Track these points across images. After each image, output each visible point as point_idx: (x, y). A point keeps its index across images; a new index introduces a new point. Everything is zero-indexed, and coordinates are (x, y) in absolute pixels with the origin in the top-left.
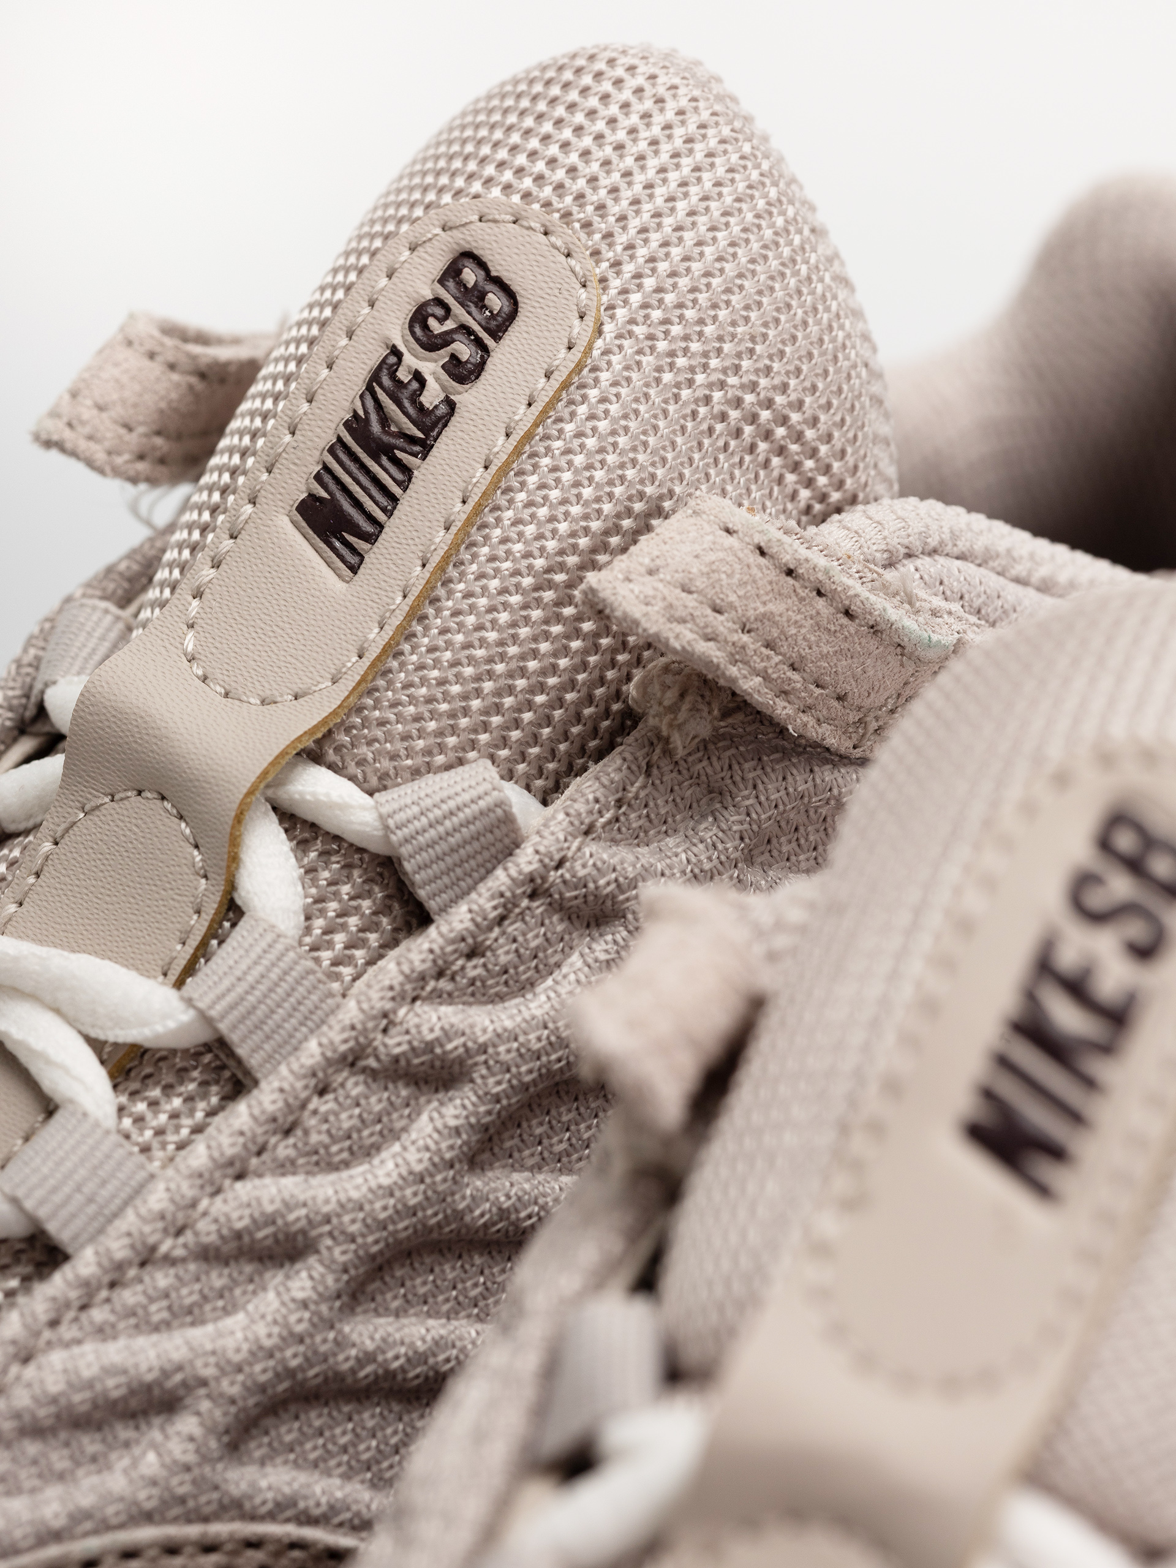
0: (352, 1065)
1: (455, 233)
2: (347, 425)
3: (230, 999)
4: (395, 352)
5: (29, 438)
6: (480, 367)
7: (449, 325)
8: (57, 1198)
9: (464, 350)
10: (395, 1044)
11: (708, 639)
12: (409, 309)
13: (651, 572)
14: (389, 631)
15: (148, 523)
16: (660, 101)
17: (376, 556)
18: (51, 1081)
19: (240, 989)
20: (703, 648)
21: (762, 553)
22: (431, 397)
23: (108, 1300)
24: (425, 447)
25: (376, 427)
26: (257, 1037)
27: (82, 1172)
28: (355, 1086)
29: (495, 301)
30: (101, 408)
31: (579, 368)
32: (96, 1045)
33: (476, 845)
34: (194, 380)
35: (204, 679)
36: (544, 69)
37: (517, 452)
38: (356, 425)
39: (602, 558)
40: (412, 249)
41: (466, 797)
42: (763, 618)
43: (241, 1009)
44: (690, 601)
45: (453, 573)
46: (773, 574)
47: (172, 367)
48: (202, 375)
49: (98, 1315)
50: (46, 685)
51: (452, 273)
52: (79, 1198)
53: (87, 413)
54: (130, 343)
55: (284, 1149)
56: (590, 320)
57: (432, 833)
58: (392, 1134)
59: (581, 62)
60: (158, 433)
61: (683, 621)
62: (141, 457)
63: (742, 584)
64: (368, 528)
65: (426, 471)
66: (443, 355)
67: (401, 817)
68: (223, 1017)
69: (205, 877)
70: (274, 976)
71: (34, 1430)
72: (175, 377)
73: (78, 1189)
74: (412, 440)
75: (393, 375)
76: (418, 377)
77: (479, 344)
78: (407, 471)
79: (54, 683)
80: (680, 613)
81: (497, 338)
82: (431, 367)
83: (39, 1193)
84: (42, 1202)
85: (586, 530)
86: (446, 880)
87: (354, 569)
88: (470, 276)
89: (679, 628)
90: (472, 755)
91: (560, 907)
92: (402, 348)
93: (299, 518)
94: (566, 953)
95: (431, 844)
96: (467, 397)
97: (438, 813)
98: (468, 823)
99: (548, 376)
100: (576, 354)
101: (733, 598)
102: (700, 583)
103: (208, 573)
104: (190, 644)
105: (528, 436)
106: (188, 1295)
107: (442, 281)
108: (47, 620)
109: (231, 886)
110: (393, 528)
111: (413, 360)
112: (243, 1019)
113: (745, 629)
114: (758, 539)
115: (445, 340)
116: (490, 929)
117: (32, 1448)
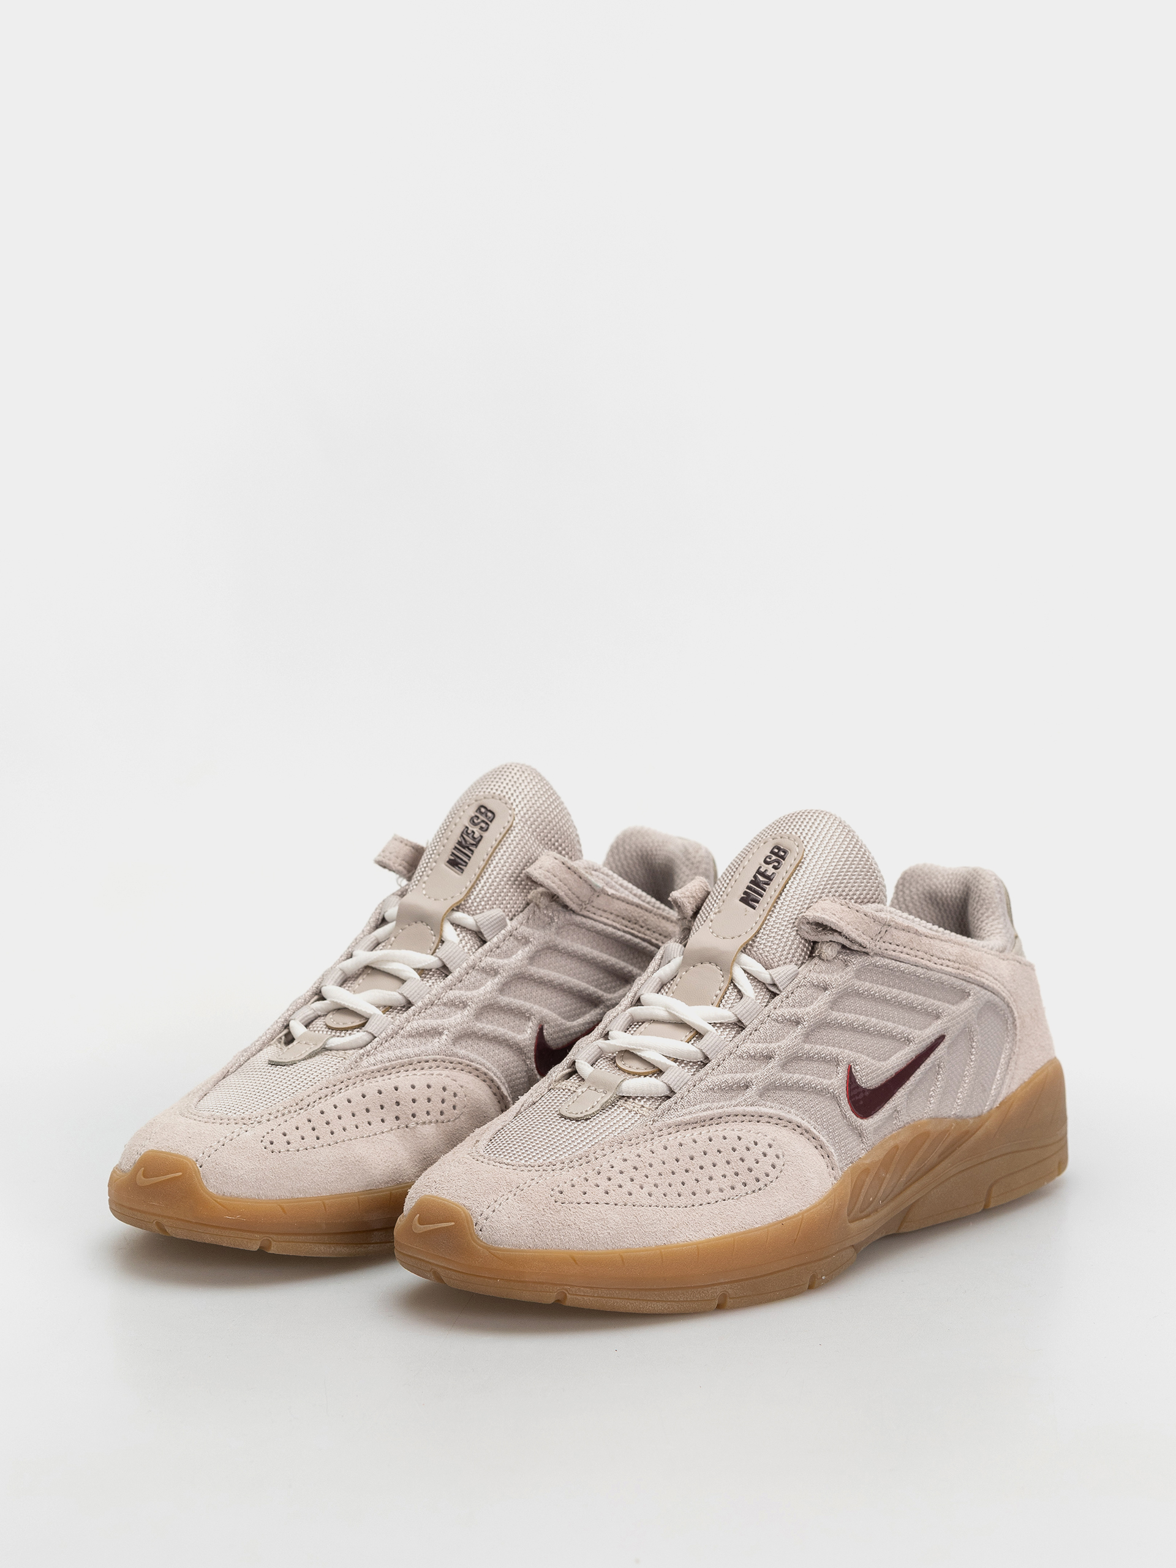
0: (474, 968)
1: (479, 802)
2: (457, 843)
3: (445, 955)
4: (467, 828)
5: (373, 862)
6: (487, 830)
7: (479, 821)
8: (411, 993)
9: (483, 825)
10: (483, 964)
11: (553, 883)
12: (469, 818)
13: (540, 868)
14: (472, 883)
15: (400, 885)
16: (523, 772)
17: (467, 869)
18: (403, 975)
19: (447, 953)
20: (553, 885)
21: (563, 864)
22: (477, 835)
23: (425, 1012)
24: (476, 845)
25: (463, 842)
26: (452, 963)
27: (416, 988)
28: (474, 973)
29: (490, 814)
30: (391, 853)
31: (511, 827)
32: (415, 969)
33: (497, 925)
34: (411, 848)
35: (429, 898)
36: (492, 772)
37: (498, 845)
38: (459, 843)
39: (526, 868)
40: (469, 806)
41: (494, 914)
42: (565, 878)
43: (448, 957)
44: (549, 874)
45: (483, 874)
46: (566, 869)
47: (406, 845)
48: (413, 848)
49: (423, 1014)
50: (385, 913)
51: (479, 810)
52: (416, 994)
53: (388, 854)
54: (396, 840)
55: (459, 985)
56: (512, 816)
57: (487, 923)
58: (482, 985)
59: (501, 769)
60: (404, 860)
61: (548, 879)
62: (400, 865)
63: (560, 870)
64: (464, 864)
65: (476, 851)
66: (479, 826)
67: (480, 919)
68: (444, 958)
69: (435, 936)
70: (454, 951)
71: (411, 1036)
72: (407, 847)
73: (416, 992)
74: (473, 844)
75: (467, 832)
76: (473, 832)
77: (487, 824)
78: (472, 851)
79: (387, 911)
80: (548, 877)
81: (491, 821)
82: (476, 829)
83: (407, 992)
84: (408, 994)
85: (515, 873)
86: (491, 933)
87: (462, 873)
88: (483, 810)
89: (547, 880)
90: (495, 906)
91: (516, 939)
92: (468, 826)
93: (448, 865)
94: (518, 950)
95: (487, 925)
96: (485, 835)
97: (488, 918)
98: (495, 920)
99: (504, 828)
100: (510, 824)
101: (558, 874)
102: (551, 870)
103: (430, 872)
104: (424, 892)
105: (500, 841)
106: (441, 1013)
107: (476, 811)
108: (381, 903)
109: (441, 936)
110: (470, 863)
111: (471, 828)
112: (448, 959)
113: (561, 881)
114: (563, 861)
115: (479, 823)
116: (501, 942)
117: (411, 1040)
